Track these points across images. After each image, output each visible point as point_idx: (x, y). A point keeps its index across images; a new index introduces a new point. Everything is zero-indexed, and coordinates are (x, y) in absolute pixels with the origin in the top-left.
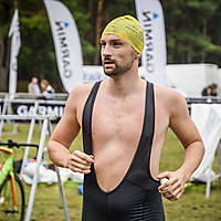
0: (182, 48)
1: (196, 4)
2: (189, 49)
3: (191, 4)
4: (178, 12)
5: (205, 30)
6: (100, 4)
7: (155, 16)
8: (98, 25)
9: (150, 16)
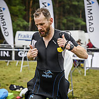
0: (70, 24)
1: (76, 3)
2: (73, 24)
3: (74, 3)
4: (68, 7)
5: (81, 15)
6: (31, 2)
7: (49, 5)
8: (30, 13)
9: (46, 5)
